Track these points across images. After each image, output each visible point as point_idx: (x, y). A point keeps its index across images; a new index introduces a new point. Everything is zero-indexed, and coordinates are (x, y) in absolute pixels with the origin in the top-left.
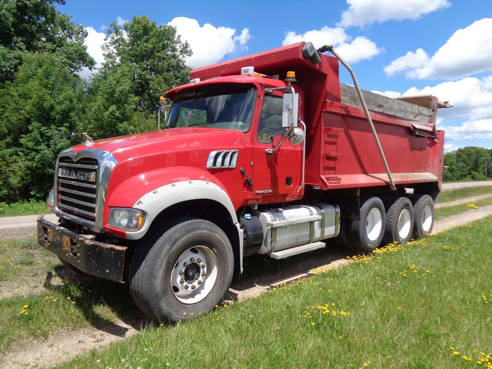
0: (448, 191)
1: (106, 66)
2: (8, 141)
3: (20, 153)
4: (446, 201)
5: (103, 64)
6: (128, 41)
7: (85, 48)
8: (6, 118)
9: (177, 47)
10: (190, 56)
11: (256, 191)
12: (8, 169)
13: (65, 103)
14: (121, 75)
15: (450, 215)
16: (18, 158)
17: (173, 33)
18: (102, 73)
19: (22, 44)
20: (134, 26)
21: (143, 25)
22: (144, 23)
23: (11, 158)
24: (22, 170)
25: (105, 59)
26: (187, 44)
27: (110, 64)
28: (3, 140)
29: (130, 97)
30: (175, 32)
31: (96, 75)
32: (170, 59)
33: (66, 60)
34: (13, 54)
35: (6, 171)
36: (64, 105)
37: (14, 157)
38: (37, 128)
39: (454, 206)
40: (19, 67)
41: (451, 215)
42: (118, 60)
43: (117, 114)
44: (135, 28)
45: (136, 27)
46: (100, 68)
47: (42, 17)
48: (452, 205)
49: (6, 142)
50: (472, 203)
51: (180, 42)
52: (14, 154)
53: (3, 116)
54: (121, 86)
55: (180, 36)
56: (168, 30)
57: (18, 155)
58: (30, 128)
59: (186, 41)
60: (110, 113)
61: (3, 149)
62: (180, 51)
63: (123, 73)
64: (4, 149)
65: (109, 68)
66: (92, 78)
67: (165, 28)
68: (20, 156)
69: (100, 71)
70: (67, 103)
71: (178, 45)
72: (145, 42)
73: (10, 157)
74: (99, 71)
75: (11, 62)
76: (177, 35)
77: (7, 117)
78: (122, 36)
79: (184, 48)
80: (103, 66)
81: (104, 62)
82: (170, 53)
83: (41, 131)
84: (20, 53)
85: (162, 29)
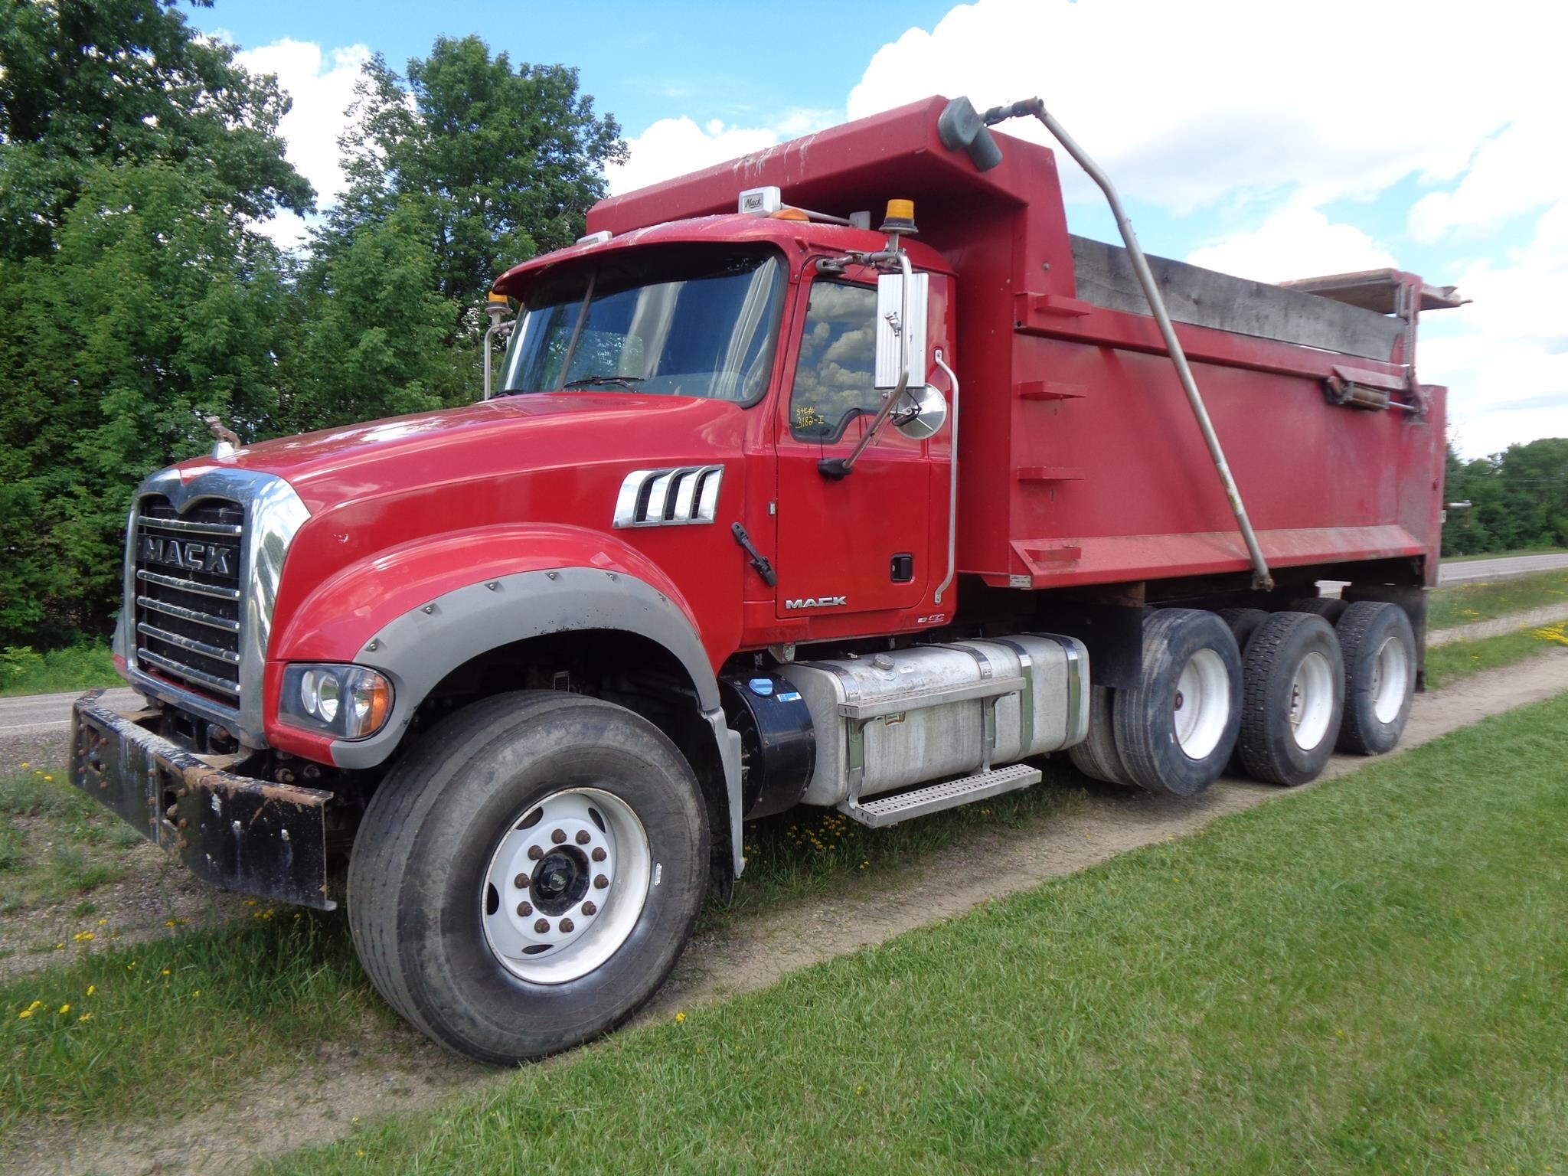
0: (1472, 587)
1: (351, 201)
2: (38, 452)
3: (76, 489)
4: (1467, 620)
5: (341, 196)
6: (422, 119)
7: (279, 146)
8: (31, 378)
9: (581, 135)
10: (621, 163)
11: (789, 602)
12: (39, 541)
13: (216, 326)
14: (399, 231)
15: (1478, 668)
16: (69, 506)
17: (565, 91)
18: (339, 224)
19: (79, 135)
20: (438, 71)
21: (469, 66)
22: (472, 60)
23: (47, 506)
24: (84, 542)
25: (348, 180)
26: (611, 125)
27: (365, 196)
28: (22, 448)
29: (426, 300)
30: (572, 87)
31: (321, 232)
32: (555, 175)
33: (220, 184)
34: (48, 169)
35: (33, 545)
36: (215, 329)
37: (60, 500)
38: (130, 409)
39: (1491, 639)
40: (67, 210)
41: (1481, 670)
42: (388, 182)
43: (388, 357)
44: (442, 77)
45: (447, 74)
46: (333, 209)
47: (145, 50)
48: (1488, 635)
49: (33, 453)
50: (1553, 625)
51: (589, 119)
52: (58, 491)
53: (22, 370)
54: (397, 264)
55: (591, 99)
56: (550, 81)
57: (71, 495)
58: (106, 406)
59: (609, 117)
60: (365, 352)
61: (21, 478)
62: (590, 147)
63: (403, 224)
64: (26, 477)
65: (361, 209)
66: (306, 243)
67: (540, 75)
68: (76, 497)
69: (333, 219)
70: (223, 323)
71: (582, 129)
72: (474, 121)
73: (45, 501)
74: (329, 218)
75: (42, 194)
76: (578, 97)
77: (33, 373)
78: (403, 102)
79: (601, 139)
80: (341, 204)
81: (346, 188)
82: (556, 154)
83: (142, 417)
84: (72, 165)
85: (529, 78)
